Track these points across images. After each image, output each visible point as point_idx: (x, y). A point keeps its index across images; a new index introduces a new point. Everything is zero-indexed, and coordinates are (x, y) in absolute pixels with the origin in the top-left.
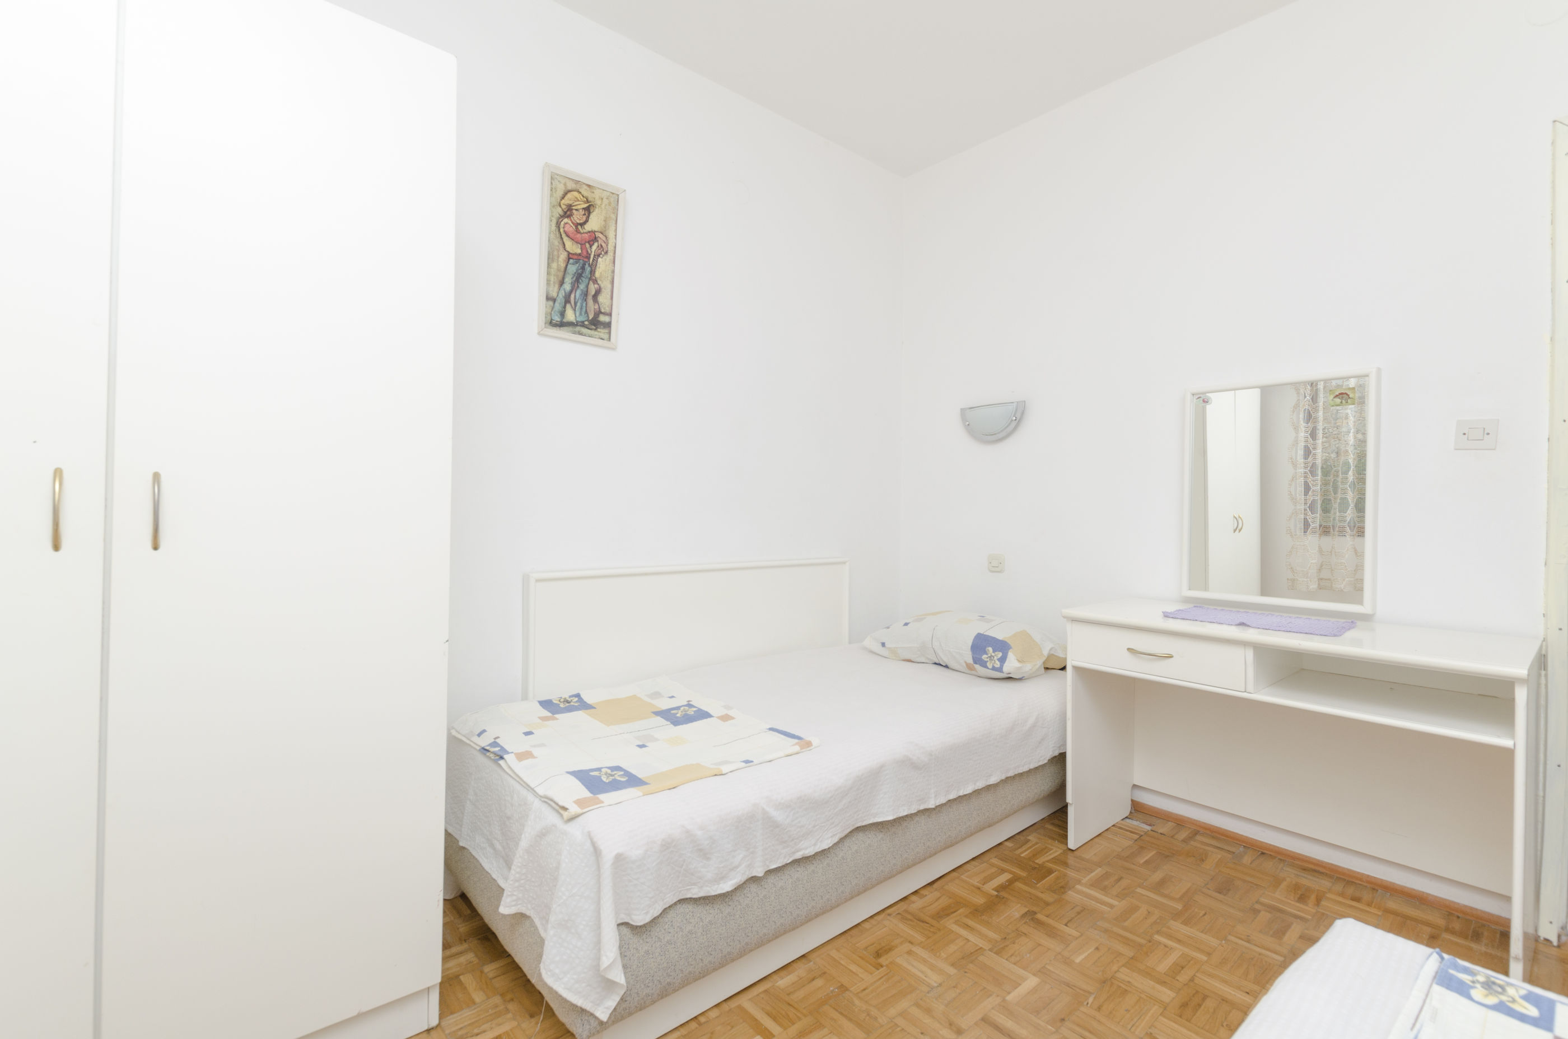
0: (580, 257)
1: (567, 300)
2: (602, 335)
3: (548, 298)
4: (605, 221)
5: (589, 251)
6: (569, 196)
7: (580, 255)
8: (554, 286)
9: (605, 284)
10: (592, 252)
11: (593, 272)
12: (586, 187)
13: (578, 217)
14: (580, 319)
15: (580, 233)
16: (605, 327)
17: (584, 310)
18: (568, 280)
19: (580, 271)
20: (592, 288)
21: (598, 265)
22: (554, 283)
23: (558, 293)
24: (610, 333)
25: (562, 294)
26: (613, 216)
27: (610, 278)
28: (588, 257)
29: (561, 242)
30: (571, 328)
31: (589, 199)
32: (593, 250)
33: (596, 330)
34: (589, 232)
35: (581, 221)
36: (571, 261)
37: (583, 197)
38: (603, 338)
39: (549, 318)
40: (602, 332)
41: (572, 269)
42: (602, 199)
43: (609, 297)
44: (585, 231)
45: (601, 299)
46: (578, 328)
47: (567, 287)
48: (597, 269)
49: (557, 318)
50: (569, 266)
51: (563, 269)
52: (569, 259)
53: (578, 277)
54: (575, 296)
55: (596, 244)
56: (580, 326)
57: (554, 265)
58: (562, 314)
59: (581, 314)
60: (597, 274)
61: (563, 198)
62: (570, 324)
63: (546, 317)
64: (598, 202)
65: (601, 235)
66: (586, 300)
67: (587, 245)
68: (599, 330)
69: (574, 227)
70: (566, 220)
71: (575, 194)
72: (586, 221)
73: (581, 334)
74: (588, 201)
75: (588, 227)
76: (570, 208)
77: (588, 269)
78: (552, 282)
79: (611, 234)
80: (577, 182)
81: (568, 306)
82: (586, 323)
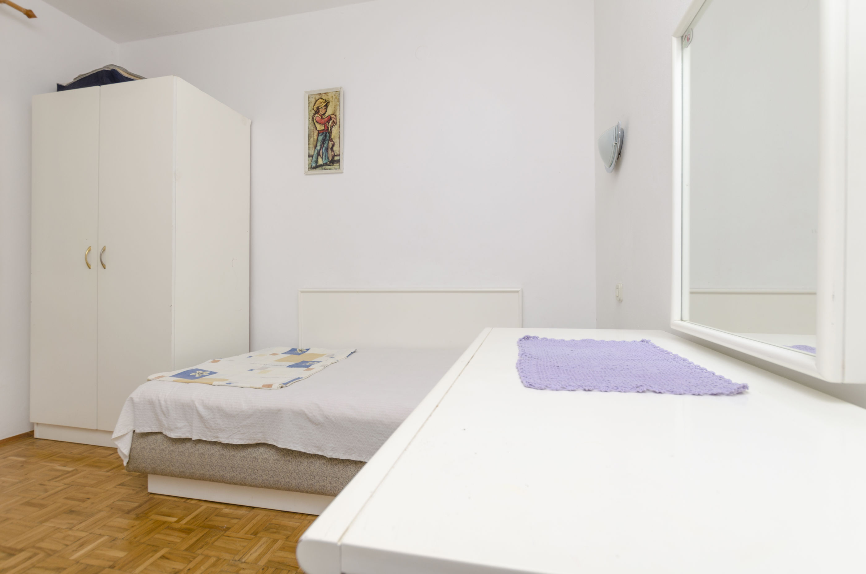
0: (324, 131)
1: (319, 154)
2: (336, 167)
3: (309, 156)
4: (335, 107)
5: (328, 126)
6: (317, 103)
7: (324, 130)
8: (312, 149)
9: (336, 140)
10: (329, 126)
11: (330, 136)
12: (324, 95)
13: (322, 111)
14: (324, 162)
15: (324, 119)
16: (337, 163)
17: (327, 157)
18: (319, 144)
19: (324, 138)
20: (330, 144)
21: (332, 132)
22: (312, 148)
23: (314, 152)
24: (339, 165)
25: (316, 151)
26: (338, 103)
27: (338, 137)
28: (328, 130)
29: (315, 127)
30: (320, 168)
31: (327, 100)
32: (330, 125)
33: (333, 165)
34: (328, 116)
35: (324, 113)
36: (320, 134)
37: (324, 100)
38: (336, 168)
39: (310, 166)
40: (336, 166)
41: (321, 138)
42: (332, 97)
43: (338, 146)
44: (325, 117)
45: (335, 149)
46: (324, 167)
47: (318, 148)
48: (332, 134)
49: (314, 165)
50: (319, 137)
51: (316, 140)
52: (319, 133)
53: (323, 141)
54: (322, 151)
55: (331, 121)
56: (325, 165)
57: (312, 139)
58: (317, 162)
59: (325, 159)
60: (332, 137)
61: (314, 105)
62: (321, 166)
63: (308, 166)
64: (331, 99)
65: (333, 116)
66: (327, 152)
67: (327, 123)
68: (334, 165)
69: (320, 117)
70: (317, 115)
71: (320, 100)
72: (326, 111)
73: (325, 169)
74: (326, 101)
75: (327, 115)
76: (318, 108)
77: (328, 135)
78: (311, 148)
79: (337, 114)
80: (320, 94)
81: (319, 157)
82: (328, 163)
